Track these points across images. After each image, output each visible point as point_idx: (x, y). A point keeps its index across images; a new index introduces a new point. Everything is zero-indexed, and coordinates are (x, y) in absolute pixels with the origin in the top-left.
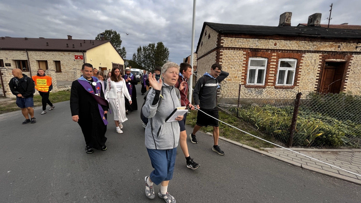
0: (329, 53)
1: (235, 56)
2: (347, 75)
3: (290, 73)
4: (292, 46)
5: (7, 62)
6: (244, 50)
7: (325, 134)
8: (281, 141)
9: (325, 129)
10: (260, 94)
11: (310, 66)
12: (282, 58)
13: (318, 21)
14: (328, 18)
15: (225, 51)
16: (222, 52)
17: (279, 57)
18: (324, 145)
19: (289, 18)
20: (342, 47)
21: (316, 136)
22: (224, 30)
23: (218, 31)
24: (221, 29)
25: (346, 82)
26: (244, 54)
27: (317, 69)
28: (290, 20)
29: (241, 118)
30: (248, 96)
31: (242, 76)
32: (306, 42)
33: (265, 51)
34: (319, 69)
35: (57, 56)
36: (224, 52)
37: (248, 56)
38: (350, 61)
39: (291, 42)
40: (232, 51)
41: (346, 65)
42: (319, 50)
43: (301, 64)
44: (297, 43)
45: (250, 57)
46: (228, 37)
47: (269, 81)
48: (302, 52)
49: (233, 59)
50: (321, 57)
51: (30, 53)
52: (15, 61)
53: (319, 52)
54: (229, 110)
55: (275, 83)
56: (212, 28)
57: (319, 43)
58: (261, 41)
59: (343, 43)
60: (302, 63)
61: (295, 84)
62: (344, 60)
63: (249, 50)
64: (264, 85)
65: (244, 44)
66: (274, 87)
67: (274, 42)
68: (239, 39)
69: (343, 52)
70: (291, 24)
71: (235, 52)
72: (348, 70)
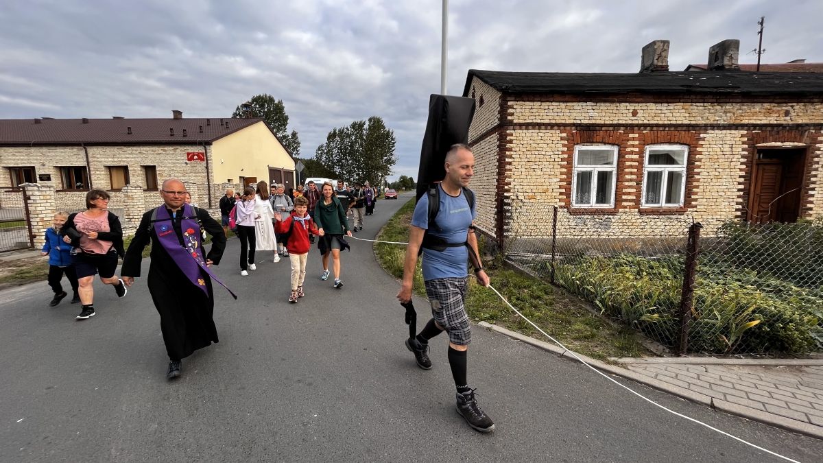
0: (764, 128)
1: (542, 142)
2: (813, 179)
3: (673, 177)
4: (674, 115)
5: (42, 172)
6: (562, 128)
7: (767, 321)
8: (658, 341)
9: (766, 308)
10: (605, 229)
11: (720, 160)
12: (651, 144)
13: (731, 58)
14: (755, 50)
15: (519, 133)
16: (511, 135)
17: (644, 142)
18: (767, 349)
19: (663, 54)
20: (795, 114)
21: (744, 327)
22: (514, 86)
23: (499, 89)
24: (506, 85)
25: (813, 196)
26: (562, 139)
27: (738, 167)
28: (666, 57)
29: (562, 286)
30: (576, 233)
31: (560, 187)
32: (706, 104)
33: (611, 128)
34: (744, 167)
35: (149, 155)
36: (516, 135)
37: (572, 142)
38: (817, 145)
39: (671, 108)
40: (533, 131)
41: (809, 155)
42: (738, 122)
43: (697, 157)
44: (686, 107)
45: (578, 144)
46: (524, 101)
47: (624, 197)
48: (698, 128)
49: (538, 149)
50: (745, 139)
51: (92, 151)
52: (60, 168)
53: (740, 128)
54: (534, 268)
55: (640, 201)
56: (486, 82)
57: (737, 106)
58: (601, 108)
59: (795, 104)
60: (700, 153)
61: (688, 203)
62: (801, 144)
63: (573, 128)
64: (613, 207)
65: (560, 114)
66: (637, 210)
67: (631, 107)
68: (548, 103)
69: (798, 126)
70: (668, 66)
71: (541, 135)
72: (815, 166)
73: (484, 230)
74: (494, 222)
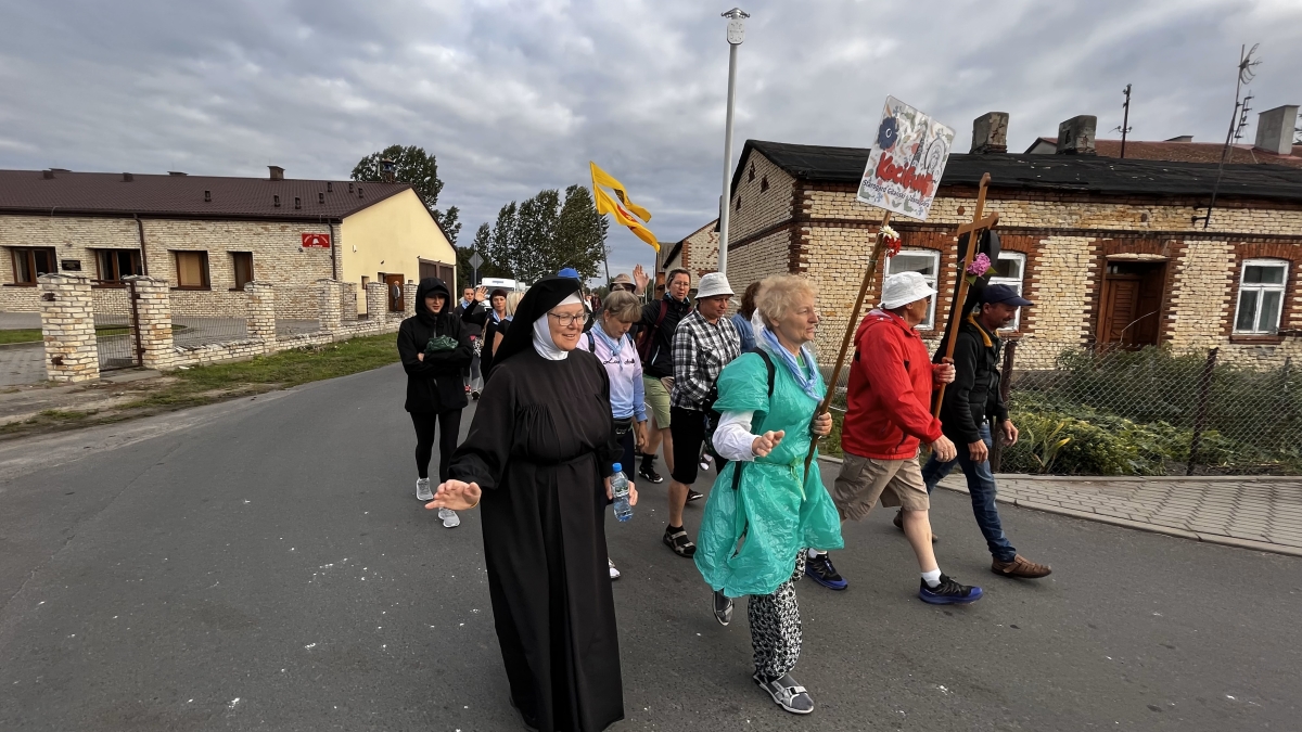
0: (1116, 236)
1: (846, 243)
2: (1174, 301)
4: (1010, 215)
5: (67, 256)
6: (870, 226)
7: (1078, 440)
11: (1063, 274)
13: (1086, 140)
15: (817, 231)
16: (807, 233)
19: (1000, 131)
20: (1153, 219)
21: (1056, 447)
22: (813, 172)
24: (801, 168)
25: (1173, 321)
26: (870, 240)
27: (1085, 282)
28: (1004, 135)
32: (1047, 203)
33: (931, 229)
34: (1092, 282)
35: (241, 237)
36: (814, 233)
38: (1179, 259)
40: (835, 229)
41: (1169, 271)
42: (1085, 227)
43: (1036, 268)
44: (1023, 206)
46: (825, 191)
47: (946, 316)
48: (1037, 233)
50: (1094, 248)
51: (151, 226)
52: (96, 252)
53: (1087, 234)
57: (1084, 207)
59: (1153, 207)
60: (1039, 264)
61: (1024, 326)
62: (1160, 257)
64: (933, 328)
67: (957, 203)
69: (1157, 233)
71: (845, 234)
72: (1177, 284)
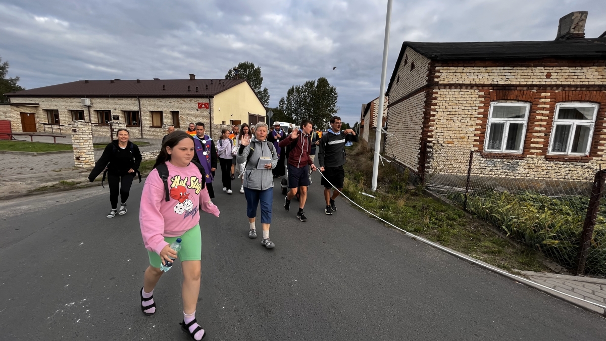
1: (462, 99)
4: (587, 77)
6: (480, 88)
8: (557, 262)
10: (513, 170)
12: (562, 102)
15: (443, 91)
16: (437, 93)
17: (555, 100)
19: (580, 23)
22: (442, 55)
23: (429, 57)
24: (435, 54)
26: (480, 96)
28: (583, 26)
29: (472, 212)
30: (487, 173)
31: (475, 135)
33: (525, 88)
35: (175, 104)
37: (488, 99)
39: (585, 71)
40: (455, 90)
45: (493, 101)
46: (450, 67)
47: (532, 145)
51: (143, 101)
52: (124, 112)
54: (449, 197)
55: (547, 149)
56: (418, 52)
58: (517, 71)
63: (491, 88)
64: (521, 153)
65: (479, 77)
67: (546, 70)
68: (470, 68)
70: (584, 34)
71: (462, 93)
73: (408, 166)
74: (417, 160)
